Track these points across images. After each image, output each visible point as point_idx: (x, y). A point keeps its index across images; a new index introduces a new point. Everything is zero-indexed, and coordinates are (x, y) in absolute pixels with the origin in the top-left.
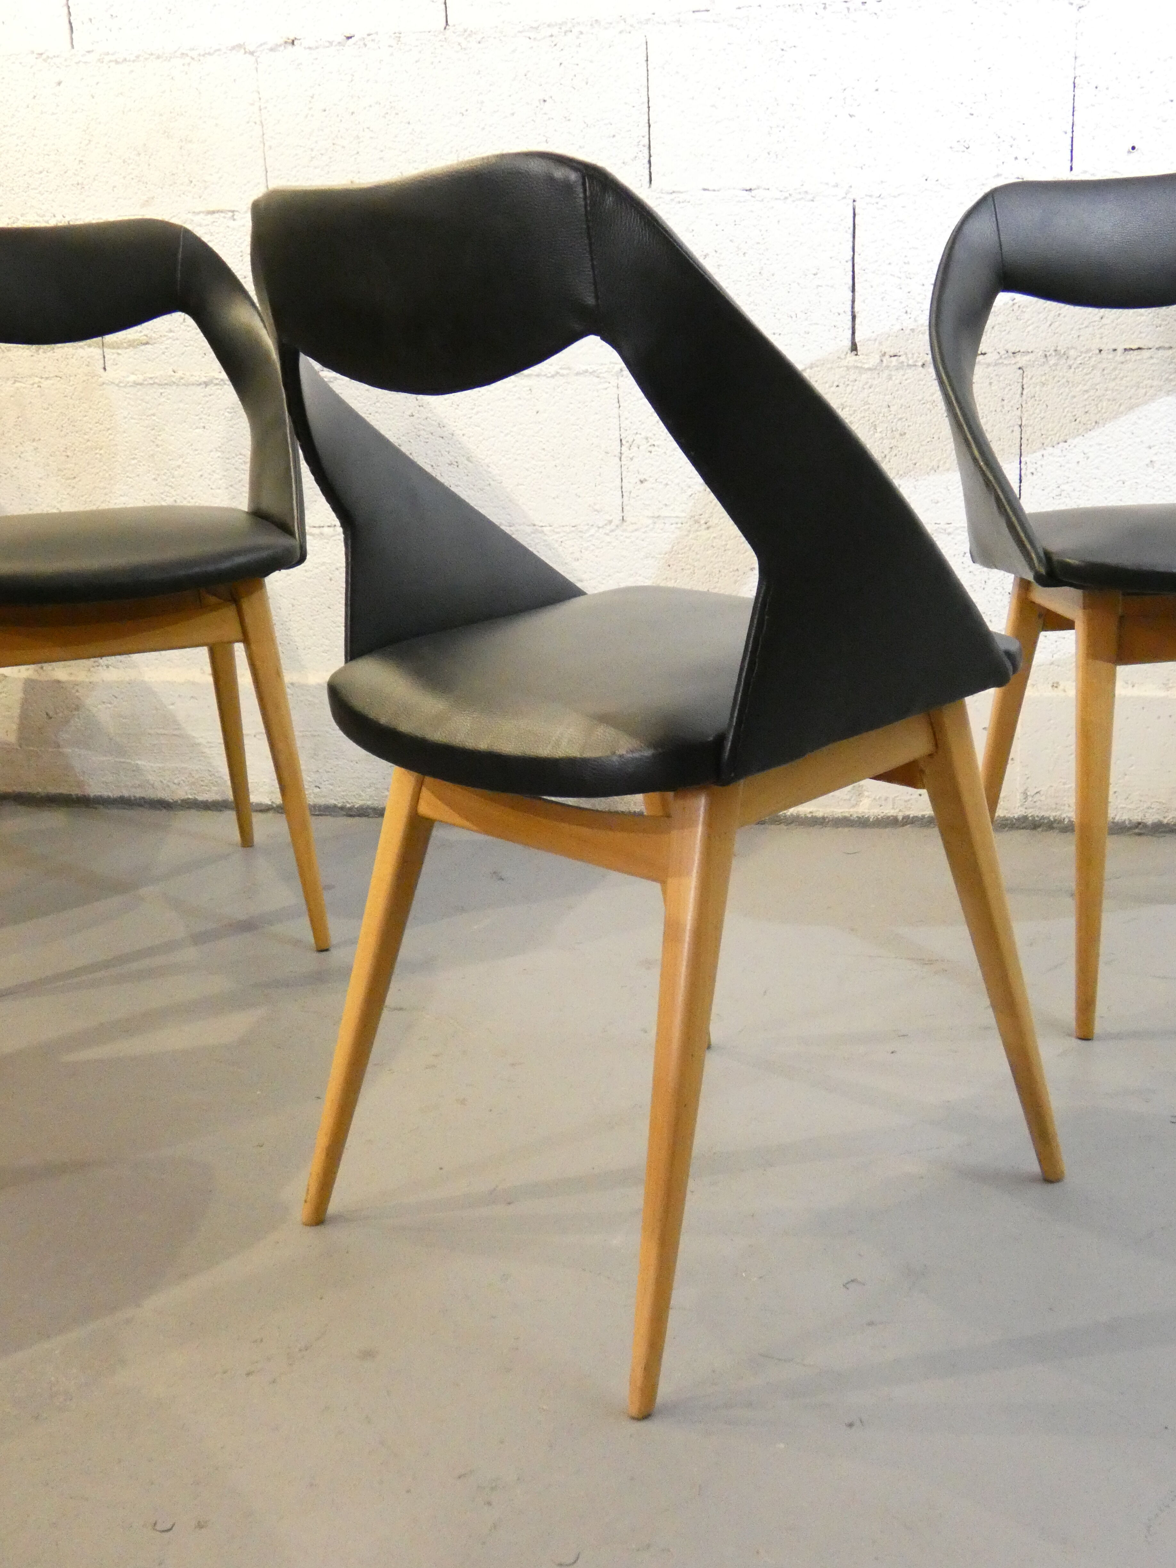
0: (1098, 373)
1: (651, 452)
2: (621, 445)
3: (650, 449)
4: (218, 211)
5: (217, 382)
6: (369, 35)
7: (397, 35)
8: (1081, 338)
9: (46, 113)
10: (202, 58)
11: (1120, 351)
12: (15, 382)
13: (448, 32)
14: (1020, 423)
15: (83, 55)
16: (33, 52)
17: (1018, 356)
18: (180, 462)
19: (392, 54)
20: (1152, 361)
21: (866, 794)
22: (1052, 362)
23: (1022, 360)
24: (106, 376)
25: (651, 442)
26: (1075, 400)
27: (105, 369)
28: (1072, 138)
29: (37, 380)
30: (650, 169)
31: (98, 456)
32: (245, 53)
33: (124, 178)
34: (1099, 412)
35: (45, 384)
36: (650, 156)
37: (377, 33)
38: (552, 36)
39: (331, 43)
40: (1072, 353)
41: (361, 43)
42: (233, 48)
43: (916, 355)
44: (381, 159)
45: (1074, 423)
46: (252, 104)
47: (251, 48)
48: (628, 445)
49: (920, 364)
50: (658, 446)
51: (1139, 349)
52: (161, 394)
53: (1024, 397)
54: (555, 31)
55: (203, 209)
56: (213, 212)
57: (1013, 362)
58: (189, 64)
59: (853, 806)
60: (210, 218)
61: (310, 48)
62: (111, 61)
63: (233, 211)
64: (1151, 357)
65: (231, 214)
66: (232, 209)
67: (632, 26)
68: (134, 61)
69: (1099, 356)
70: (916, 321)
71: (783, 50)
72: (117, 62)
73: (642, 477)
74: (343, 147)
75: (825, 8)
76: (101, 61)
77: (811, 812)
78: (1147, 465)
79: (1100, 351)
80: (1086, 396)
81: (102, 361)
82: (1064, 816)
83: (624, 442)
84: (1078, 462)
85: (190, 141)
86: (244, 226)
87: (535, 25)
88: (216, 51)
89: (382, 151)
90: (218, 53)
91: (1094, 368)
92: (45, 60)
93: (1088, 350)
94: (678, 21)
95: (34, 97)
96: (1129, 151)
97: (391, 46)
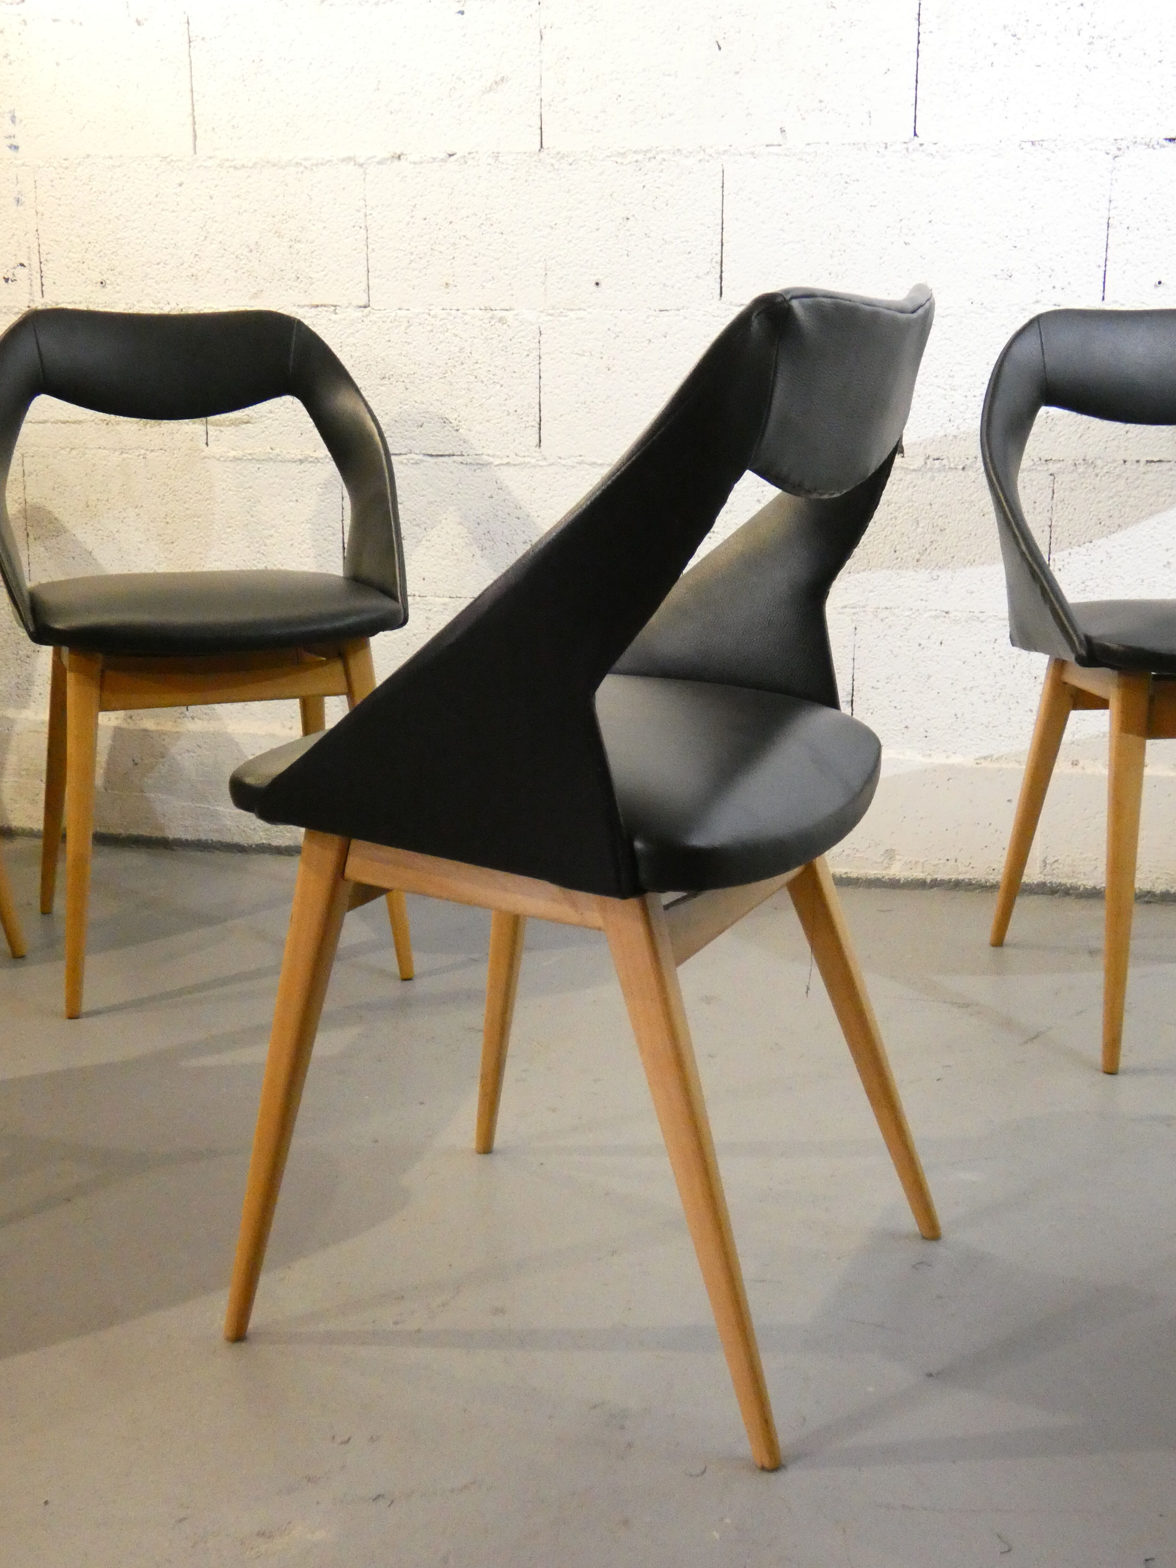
0: (1122, 482)
4: (322, 306)
5: (312, 459)
6: (470, 153)
7: (495, 154)
8: (1108, 450)
9: (166, 210)
10: (314, 168)
11: (1142, 463)
12: (122, 453)
13: (542, 155)
14: (1050, 524)
15: (204, 161)
16: (158, 156)
17: (1050, 464)
18: (272, 532)
19: (490, 172)
20: (1171, 473)
21: (898, 857)
22: (1080, 470)
23: (1053, 467)
24: (207, 451)
26: (1100, 505)
27: (207, 444)
28: (1105, 271)
29: (143, 452)
30: (721, 283)
31: (196, 523)
32: (355, 164)
33: (236, 271)
34: (1122, 516)
35: (150, 455)
36: (722, 272)
37: (477, 152)
38: (637, 161)
39: (434, 159)
40: (1099, 463)
41: (462, 160)
42: (344, 160)
43: (957, 459)
44: (475, 264)
45: (1099, 526)
46: (358, 211)
47: (361, 161)
49: (961, 467)
51: (1160, 461)
52: (259, 468)
53: (1055, 501)
54: (640, 157)
55: (308, 303)
57: (1045, 469)
58: (302, 172)
59: (885, 869)
60: (314, 311)
61: (415, 163)
62: (230, 167)
63: (335, 306)
64: (1171, 469)
65: (333, 308)
66: (335, 304)
67: (710, 155)
68: (251, 168)
69: (1124, 466)
70: (958, 428)
71: (846, 183)
72: (235, 168)
74: (441, 252)
75: (886, 147)
76: (221, 166)
77: (846, 873)
78: (1164, 566)
79: (1125, 462)
80: (1111, 502)
81: (205, 437)
82: (1079, 883)
84: (1102, 561)
85: (299, 242)
86: (344, 319)
87: (622, 151)
88: (328, 161)
89: (476, 257)
90: (330, 163)
91: (1119, 476)
92: (169, 163)
93: (1114, 461)
94: (753, 153)
95: (157, 196)
96: (1156, 286)
97: (489, 164)
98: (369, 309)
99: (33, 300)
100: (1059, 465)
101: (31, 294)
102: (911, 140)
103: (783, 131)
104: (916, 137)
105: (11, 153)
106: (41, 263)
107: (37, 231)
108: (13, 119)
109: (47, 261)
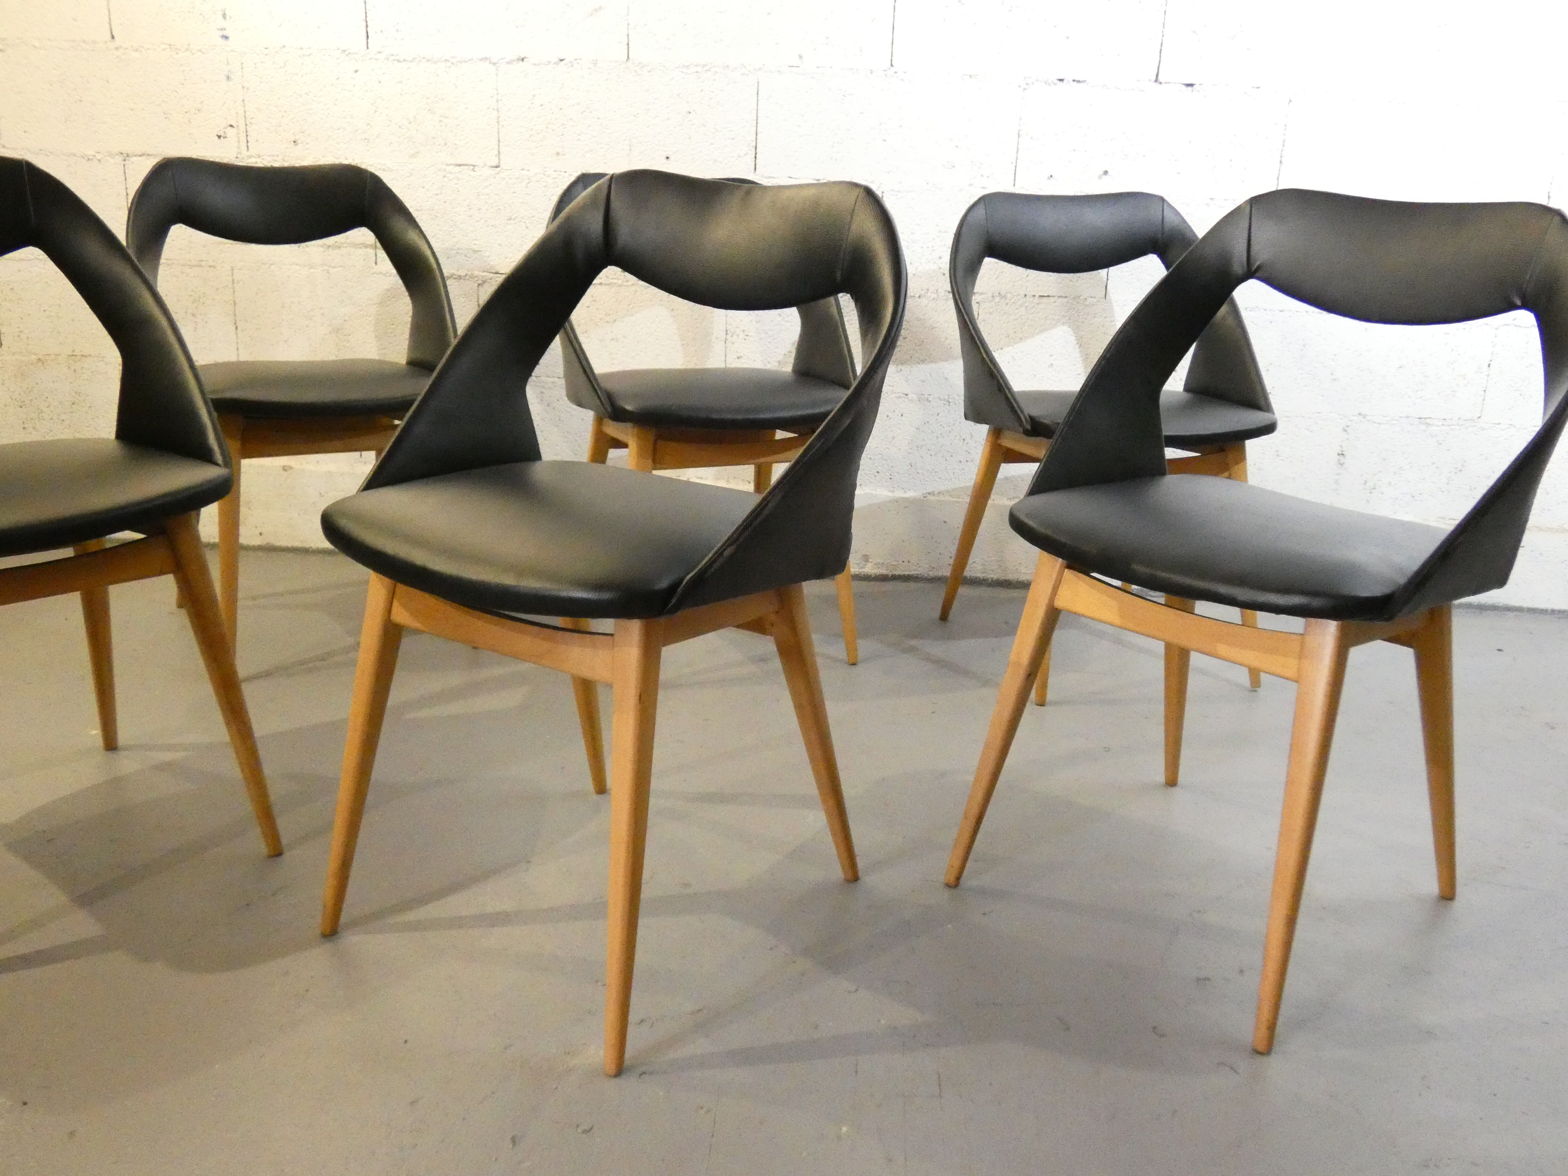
0: (1023, 309)
2: (727, 334)
3: (745, 337)
4: (464, 165)
5: (456, 277)
6: (576, 60)
7: (595, 61)
8: (1015, 287)
9: (345, 90)
10: (459, 64)
11: (1036, 297)
12: (310, 268)
13: (629, 64)
15: (375, 54)
16: (338, 49)
19: (590, 74)
20: (1055, 304)
21: (870, 560)
22: (996, 301)
24: (376, 269)
25: (746, 333)
26: (1009, 324)
27: (376, 263)
28: (1016, 165)
29: (326, 268)
30: (755, 161)
31: (368, 320)
32: (490, 63)
33: (399, 137)
34: (1022, 332)
35: (332, 270)
36: (756, 153)
37: (580, 59)
38: (697, 72)
39: (549, 62)
40: (1009, 296)
41: (570, 65)
42: (481, 60)
43: (916, 290)
44: (578, 140)
45: (1007, 338)
46: (492, 97)
47: (494, 61)
48: (731, 334)
49: (918, 296)
50: (751, 336)
51: (1048, 296)
54: (699, 69)
55: (453, 163)
56: (460, 165)
58: (450, 67)
59: (862, 568)
60: (458, 169)
61: (535, 64)
62: (395, 60)
63: (474, 166)
64: (1055, 302)
65: (472, 167)
66: (474, 164)
67: (749, 71)
68: (411, 61)
69: (1025, 299)
70: (916, 269)
71: (844, 96)
72: (399, 61)
73: (739, 355)
74: (553, 130)
75: (872, 73)
76: (387, 59)
78: (1049, 366)
79: (1025, 296)
80: (1015, 322)
81: (374, 258)
82: (989, 576)
83: (728, 332)
84: (1009, 362)
85: (447, 117)
86: (481, 176)
87: (687, 64)
88: (470, 60)
89: (579, 135)
90: (470, 62)
91: (1021, 306)
92: (347, 55)
93: (1018, 295)
94: (779, 71)
95: (338, 79)
96: (1048, 178)
97: (589, 68)
98: (498, 169)
99: (240, 153)
100: (982, 296)
101: (238, 148)
102: (889, 69)
103: (801, 57)
104: (892, 68)
105: (223, 41)
106: (246, 125)
107: (243, 101)
108: (224, 16)
109: (251, 123)
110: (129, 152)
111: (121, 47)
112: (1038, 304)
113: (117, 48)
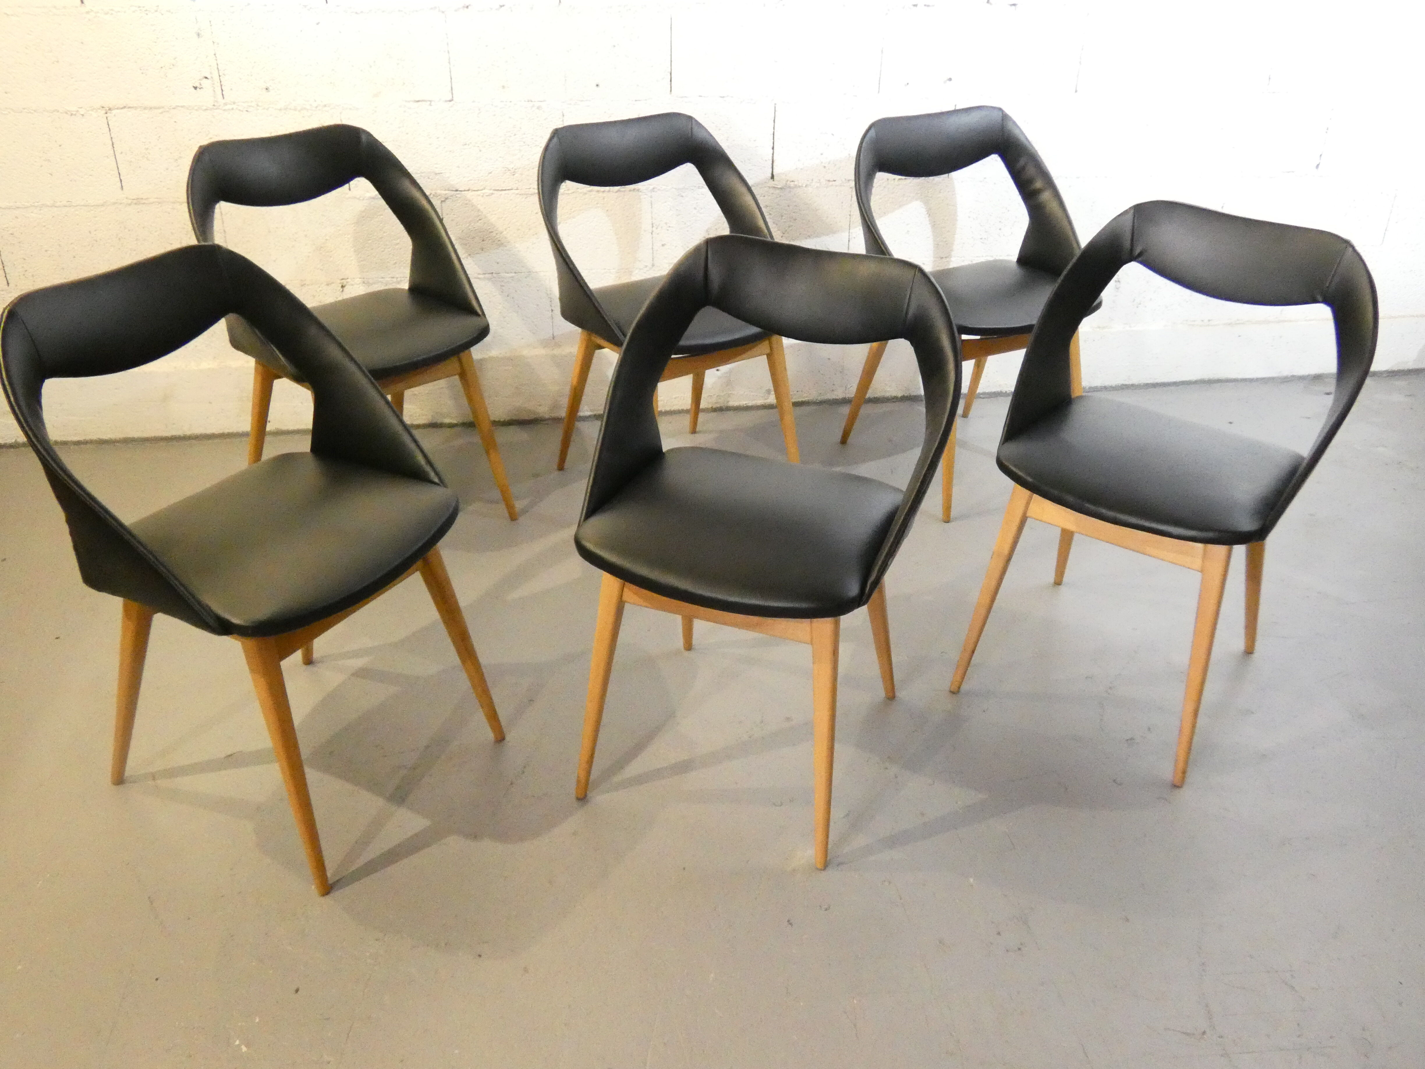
1: (668, 230)
2: (653, 227)
4: (422, 101)
6: (514, 5)
9: (308, 40)
10: (411, 13)
13: (561, 7)
14: (849, 214)
15: (334, 8)
16: (300, 4)
18: (398, 241)
25: (668, 225)
27: (350, 190)
28: (880, 78)
30: (670, 84)
31: (346, 239)
32: (439, 11)
33: (362, 80)
36: (671, 77)
37: (519, 5)
38: (619, 12)
39: (491, 9)
41: (510, 10)
44: (521, 74)
46: (442, 41)
47: (443, 9)
48: (656, 227)
49: (804, 186)
50: (672, 227)
53: (852, 202)
54: (621, 9)
55: (412, 99)
56: (418, 101)
57: (848, 185)
58: (403, 16)
59: (766, 399)
60: (417, 105)
61: (478, 11)
62: (352, 12)
63: (431, 101)
65: (429, 102)
66: (430, 100)
67: (664, 9)
68: (367, 13)
69: (886, 181)
72: (356, 13)
73: (663, 243)
74: (497, 67)
76: (345, 11)
77: (745, 404)
79: (888, 179)
83: (654, 225)
85: (403, 61)
86: (438, 109)
87: (610, 5)
88: (421, 9)
89: (521, 70)
90: (422, 11)
92: (308, 10)
93: (883, 179)
95: (301, 31)
96: (905, 85)
97: (527, 12)
98: (452, 102)
99: (217, 101)
101: (215, 97)
106: (220, 76)
107: (215, 54)
109: (224, 74)
110: (111, 106)
111: (92, 11)
112: (897, 185)
113: (88, 13)
